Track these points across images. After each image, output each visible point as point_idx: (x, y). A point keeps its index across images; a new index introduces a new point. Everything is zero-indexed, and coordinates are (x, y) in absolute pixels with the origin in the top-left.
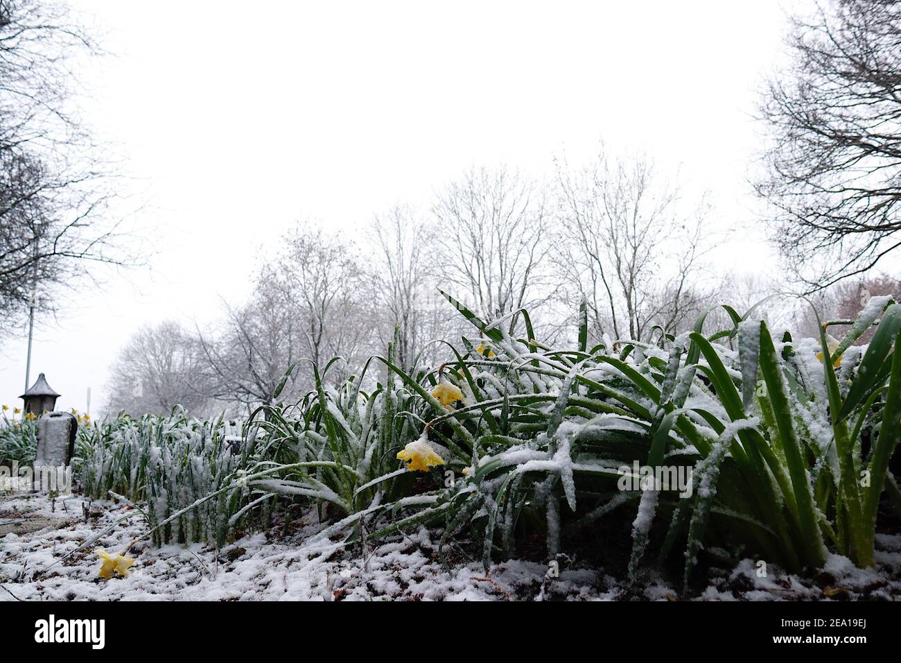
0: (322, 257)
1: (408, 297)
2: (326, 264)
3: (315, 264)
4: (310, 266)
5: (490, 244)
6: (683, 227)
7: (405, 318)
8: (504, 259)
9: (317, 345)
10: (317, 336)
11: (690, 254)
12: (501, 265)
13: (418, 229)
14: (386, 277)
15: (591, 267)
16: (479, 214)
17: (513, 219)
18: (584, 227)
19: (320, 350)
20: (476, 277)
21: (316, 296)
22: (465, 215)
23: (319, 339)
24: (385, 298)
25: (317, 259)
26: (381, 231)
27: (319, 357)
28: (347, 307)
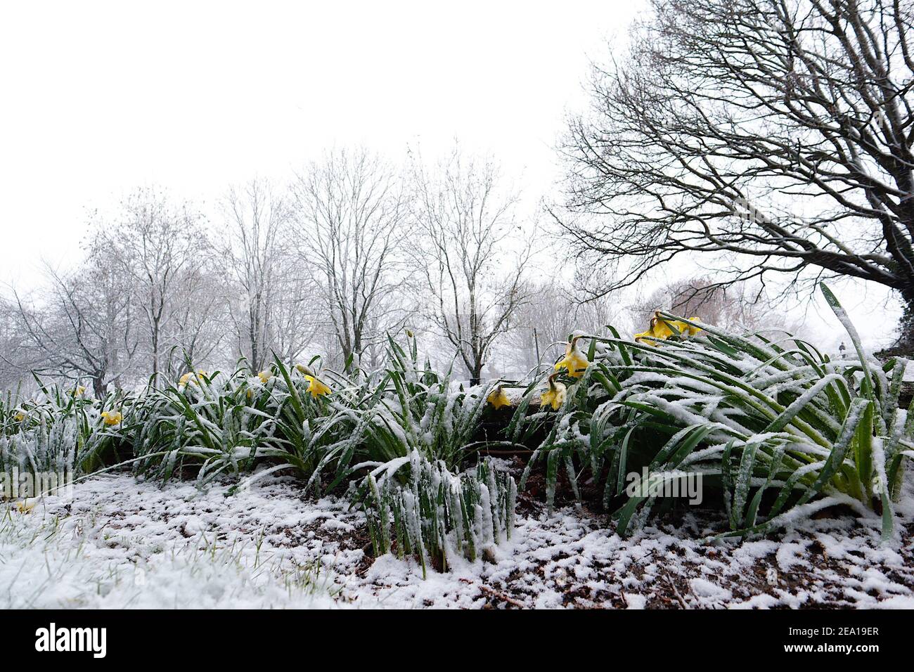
0: (166, 227)
1: (262, 274)
2: (170, 235)
3: (158, 234)
4: (153, 236)
5: (347, 226)
6: (520, 228)
7: (259, 295)
8: (360, 241)
9: (156, 320)
10: (158, 310)
11: (526, 254)
12: (357, 248)
13: (275, 206)
14: (238, 252)
15: (439, 258)
16: (338, 196)
17: (372, 203)
18: (433, 220)
19: (160, 326)
20: (331, 260)
21: (158, 269)
22: (323, 196)
23: (160, 313)
24: (237, 274)
25: (160, 229)
26: (237, 204)
27: (159, 333)
28: (192, 276)
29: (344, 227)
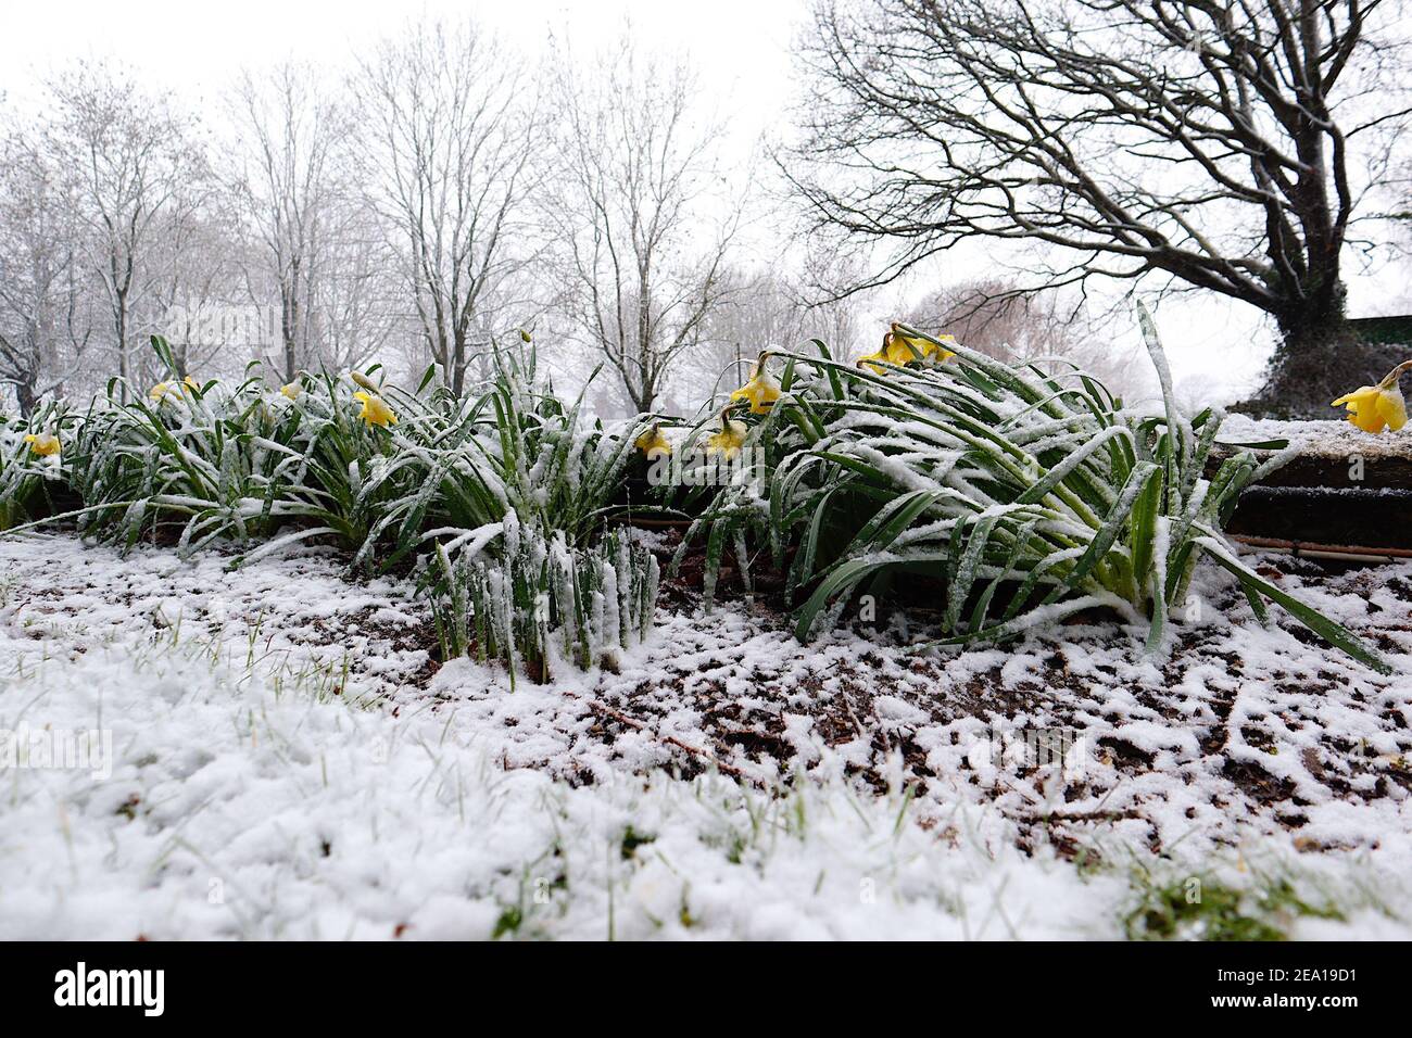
0: (133, 135)
1: (301, 229)
2: (141, 150)
3: (120, 147)
4: (109, 148)
5: (443, 156)
6: (724, 180)
7: (296, 264)
8: (466, 184)
9: (122, 294)
10: (123, 277)
11: (733, 222)
12: (460, 195)
13: (324, 113)
14: (260, 188)
15: (595, 222)
16: (429, 101)
17: (487, 118)
18: (587, 157)
19: (127, 304)
20: (417, 213)
21: (120, 207)
22: (405, 101)
23: (127, 283)
24: (259, 226)
25: (123, 138)
26: (256, 102)
27: (126, 315)
28: (181, 225)
29: (439, 159)
